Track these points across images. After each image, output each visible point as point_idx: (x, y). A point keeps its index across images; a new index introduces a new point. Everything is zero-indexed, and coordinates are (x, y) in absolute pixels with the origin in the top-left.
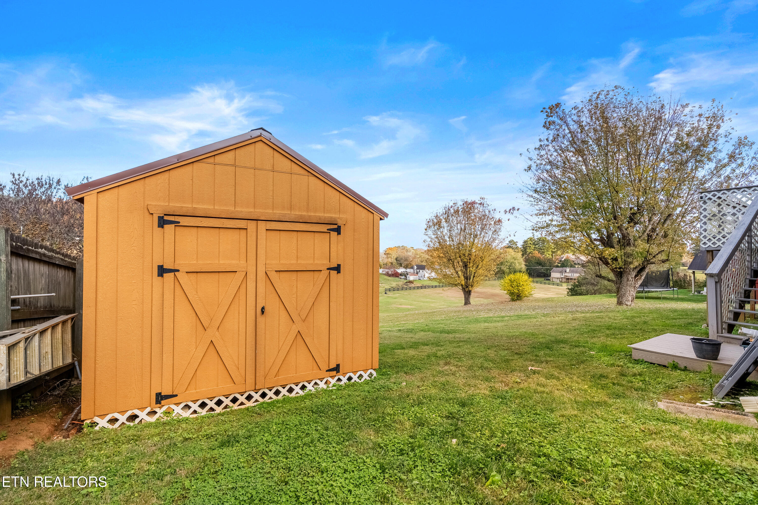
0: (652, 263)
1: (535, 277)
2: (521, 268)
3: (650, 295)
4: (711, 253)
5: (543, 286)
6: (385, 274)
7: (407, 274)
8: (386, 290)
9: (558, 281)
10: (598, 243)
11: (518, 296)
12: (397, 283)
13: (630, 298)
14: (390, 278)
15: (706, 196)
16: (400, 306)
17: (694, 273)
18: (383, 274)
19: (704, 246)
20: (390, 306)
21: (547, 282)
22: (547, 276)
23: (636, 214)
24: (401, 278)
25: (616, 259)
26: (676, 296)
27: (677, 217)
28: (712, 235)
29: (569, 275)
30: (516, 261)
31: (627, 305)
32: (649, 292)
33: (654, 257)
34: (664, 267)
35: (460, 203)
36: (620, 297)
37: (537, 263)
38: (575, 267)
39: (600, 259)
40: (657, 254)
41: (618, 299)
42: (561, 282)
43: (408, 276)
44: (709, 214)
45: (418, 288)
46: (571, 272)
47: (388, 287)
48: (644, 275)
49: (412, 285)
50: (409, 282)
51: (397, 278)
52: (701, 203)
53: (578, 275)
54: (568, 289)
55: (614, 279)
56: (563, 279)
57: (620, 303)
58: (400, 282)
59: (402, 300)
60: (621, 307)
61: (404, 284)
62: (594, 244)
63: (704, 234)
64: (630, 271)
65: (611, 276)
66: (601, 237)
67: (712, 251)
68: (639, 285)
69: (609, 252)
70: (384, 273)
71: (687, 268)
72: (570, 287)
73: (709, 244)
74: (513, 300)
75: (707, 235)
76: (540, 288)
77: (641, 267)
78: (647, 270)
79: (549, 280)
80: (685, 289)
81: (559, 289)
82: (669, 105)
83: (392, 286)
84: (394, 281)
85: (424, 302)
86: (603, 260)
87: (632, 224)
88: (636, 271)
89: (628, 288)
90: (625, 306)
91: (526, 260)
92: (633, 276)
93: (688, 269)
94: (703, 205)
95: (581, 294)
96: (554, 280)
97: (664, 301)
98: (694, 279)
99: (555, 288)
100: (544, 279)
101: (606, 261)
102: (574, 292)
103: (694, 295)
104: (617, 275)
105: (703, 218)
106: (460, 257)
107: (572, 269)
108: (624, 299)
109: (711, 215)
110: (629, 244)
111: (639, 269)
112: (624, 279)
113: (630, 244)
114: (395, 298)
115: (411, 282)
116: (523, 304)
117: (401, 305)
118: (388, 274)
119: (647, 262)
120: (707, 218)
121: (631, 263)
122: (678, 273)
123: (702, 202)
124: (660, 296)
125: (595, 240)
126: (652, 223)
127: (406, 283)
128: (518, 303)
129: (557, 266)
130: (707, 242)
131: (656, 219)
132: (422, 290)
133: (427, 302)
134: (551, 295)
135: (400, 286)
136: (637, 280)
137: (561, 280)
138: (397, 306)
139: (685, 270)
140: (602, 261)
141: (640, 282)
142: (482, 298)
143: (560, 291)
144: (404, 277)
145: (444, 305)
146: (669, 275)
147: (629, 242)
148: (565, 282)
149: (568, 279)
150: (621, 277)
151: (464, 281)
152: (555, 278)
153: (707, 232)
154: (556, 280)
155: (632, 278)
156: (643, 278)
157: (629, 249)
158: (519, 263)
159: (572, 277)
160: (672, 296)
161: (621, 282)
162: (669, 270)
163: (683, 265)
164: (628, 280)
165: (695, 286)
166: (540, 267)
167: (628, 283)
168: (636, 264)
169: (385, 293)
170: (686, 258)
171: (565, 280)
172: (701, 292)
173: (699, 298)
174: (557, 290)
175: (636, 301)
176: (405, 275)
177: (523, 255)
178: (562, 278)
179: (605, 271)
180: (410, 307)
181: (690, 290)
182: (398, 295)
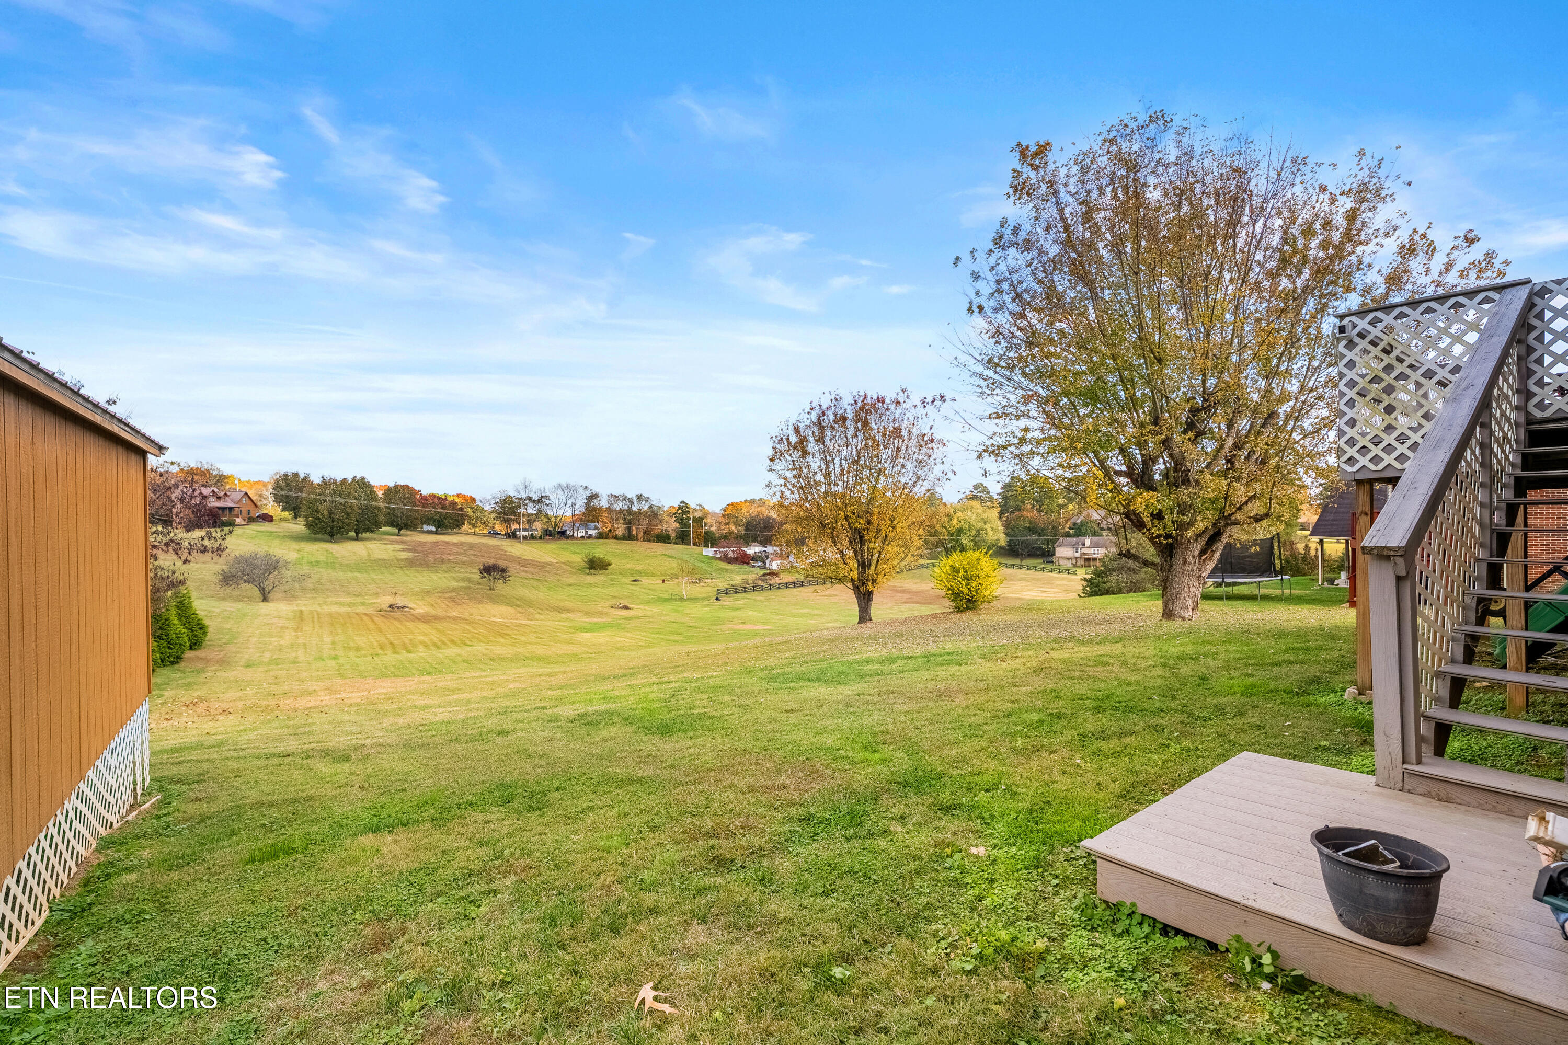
0: (1236, 523)
1: (1026, 558)
2: (998, 540)
3: (1237, 590)
4: (1367, 487)
5: (1039, 574)
6: (720, 559)
7: (767, 557)
8: (719, 592)
9: (1069, 565)
10: (1123, 480)
11: (969, 600)
12: (745, 576)
13: (1190, 603)
14: (730, 567)
15: (1355, 326)
16: (740, 627)
17: (1321, 541)
18: (717, 558)
19: (1348, 469)
20: (718, 627)
21: (1048, 566)
22: (1049, 555)
23: (1198, 410)
24: (753, 566)
25: (1158, 516)
26: (1287, 592)
27: (1286, 423)
28: (1369, 437)
29: (1090, 552)
30: (988, 526)
31: (1183, 619)
32: (1235, 584)
33: (1240, 509)
34: (1263, 532)
35: (847, 400)
36: (1169, 600)
37: (1030, 529)
38: (1102, 536)
39: (1127, 515)
40: (1246, 503)
41: (1166, 604)
42: (1075, 566)
43: (768, 562)
44: (1363, 376)
45: (787, 585)
46: (1094, 545)
47: (723, 585)
48: (1219, 548)
49: (775, 580)
50: (769, 574)
51: (745, 566)
52: (1341, 348)
53: (1102, 551)
54: (1085, 579)
55: (1157, 560)
56: (1079, 560)
57: (1168, 614)
58: (751, 573)
59: (750, 613)
60: (1170, 623)
61: (759, 579)
62: (1113, 482)
63: (1351, 433)
64: (1189, 542)
65: (1150, 553)
66: (1128, 467)
67: (1371, 482)
68: (1208, 572)
69: (1144, 501)
70: (718, 555)
71: (1309, 532)
72: (1088, 577)
73: (1363, 461)
74: (959, 610)
75: (1357, 437)
76: (1034, 579)
77: (1212, 533)
78: (1225, 540)
79: (1052, 562)
80: (1304, 575)
81: (1071, 581)
82: (1267, 157)
83: (733, 583)
84: (738, 573)
85: (794, 616)
86: (1133, 517)
87: (1191, 435)
88: (1203, 541)
89: (1186, 579)
90: (1178, 622)
91: (1007, 525)
92: (1196, 553)
93: (1311, 535)
94: (1345, 351)
95: (1108, 592)
96: (1061, 563)
97: (1264, 604)
98: (1322, 554)
99: (1063, 579)
100: (1041, 561)
101: (1138, 520)
102: (1096, 588)
103: (1322, 589)
104: (1162, 552)
105: (1345, 390)
106: (846, 518)
107: (1095, 539)
108: (1178, 605)
109: (1368, 378)
110: (1186, 482)
111: (1208, 537)
112: (1178, 560)
113: (1189, 480)
114: (736, 609)
115: (773, 574)
116: (976, 618)
117: (743, 623)
118: (726, 559)
119: (1225, 521)
120: (1356, 389)
121: (1190, 524)
122: (1292, 543)
123: (1344, 343)
124: (1256, 592)
125: (1118, 473)
126: (1234, 431)
127: (764, 575)
128: (968, 615)
129: (1068, 535)
130: (1357, 456)
131: (1244, 424)
132: (795, 590)
133: (802, 616)
134: (1055, 593)
135: (750, 582)
136: (1204, 561)
137: (1074, 562)
138: (734, 626)
139: (1306, 537)
140: (1131, 520)
141: (1210, 566)
142: (917, 603)
143: (1072, 583)
144: (759, 564)
145: (836, 621)
146: (1272, 548)
147: (1187, 475)
148: (1082, 566)
149: (1088, 560)
150: (1171, 556)
151: (856, 572)
152: (1063, 558)
153: (1355, 429)
154: (1066, 561)
155: (1193, 557)
156: (1217, 556)
157: (1185, 493)
158: (992, 529)
159: (1095, 556)
160: (1279, 592)
161: (1171, 566)
162: (1272, 538)
163: (1303, 527)
164: (1185, 562)
165: (1323, 567)
166: (1034, 537)
167: (1186, 568)
168: (1201, 525)
169: (717, 599)
170: (1307, 513)
171: (1083, 563)
172: (1336, 582)
173: (1332, 594)
174: (1065, 583)
175: (1205, 605)
176: (762, 559)
177: (1001, 513)
178: (1076, 558)
179: (1139, 541)
180: (761, 627)
181: (1314, 577)
182: (743, 601)
